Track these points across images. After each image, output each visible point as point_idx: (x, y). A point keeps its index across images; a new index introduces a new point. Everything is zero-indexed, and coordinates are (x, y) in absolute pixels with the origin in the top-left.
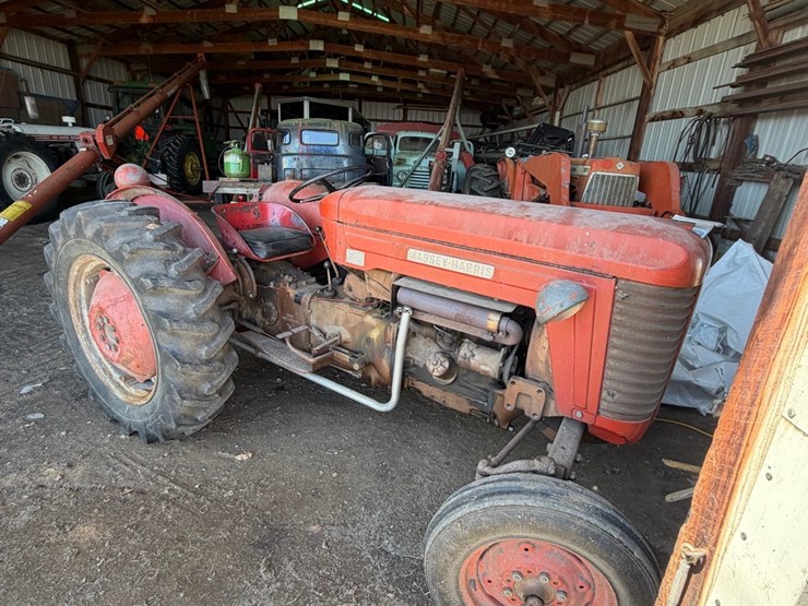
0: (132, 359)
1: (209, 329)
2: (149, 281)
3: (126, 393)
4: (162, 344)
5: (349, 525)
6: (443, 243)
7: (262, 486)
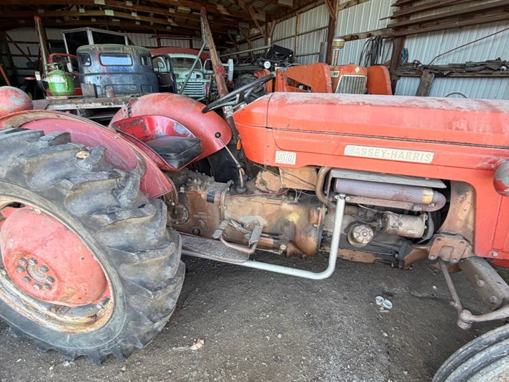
0: (73, 294)
1: (170, 248)
2: (106, 217)
3: (61, 323)
4: (126, 277)
5: (320, 378)
6: (383, 138)
7: (231, 368)
